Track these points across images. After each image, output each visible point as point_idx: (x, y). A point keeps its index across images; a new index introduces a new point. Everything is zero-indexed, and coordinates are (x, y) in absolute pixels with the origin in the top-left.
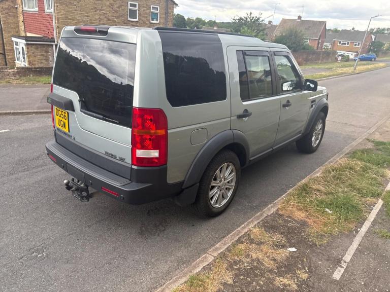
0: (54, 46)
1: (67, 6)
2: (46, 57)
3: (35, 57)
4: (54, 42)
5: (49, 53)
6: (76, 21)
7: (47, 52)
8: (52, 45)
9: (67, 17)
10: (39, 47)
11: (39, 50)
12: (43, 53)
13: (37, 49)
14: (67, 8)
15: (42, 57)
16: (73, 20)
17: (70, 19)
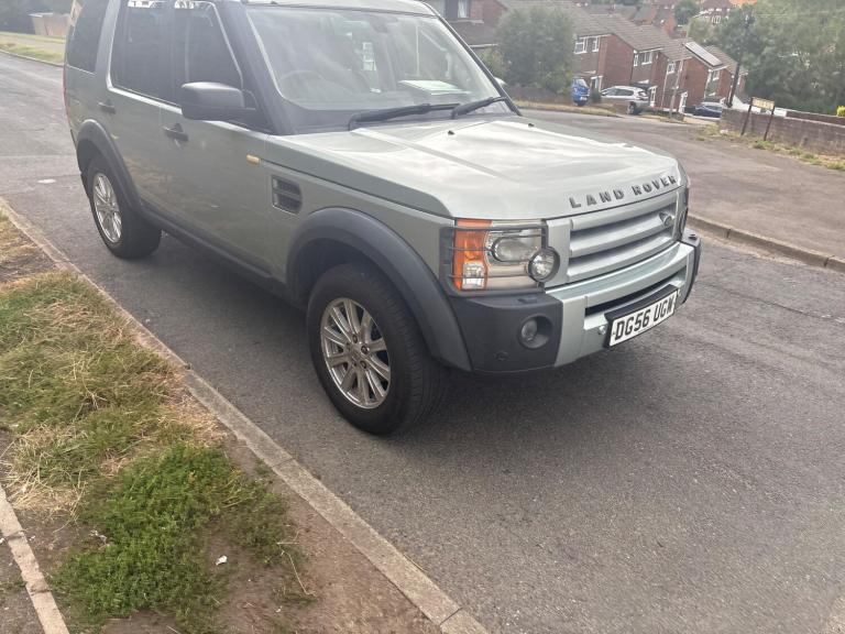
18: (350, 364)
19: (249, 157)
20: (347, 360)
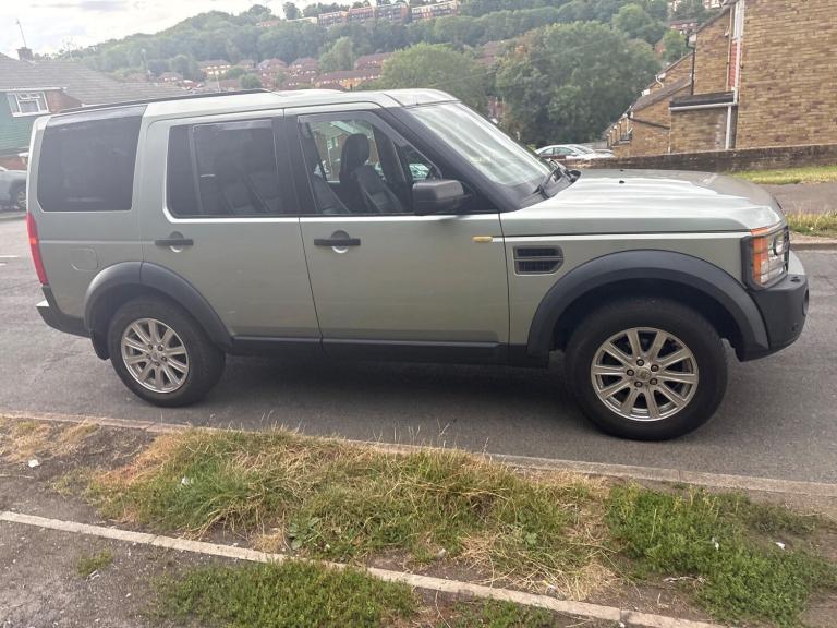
0: (730, 110)
1: (772, 16)
2: (710, 134)
3: (685, 136)
4: (732, 101)
5: (718, 126)
6: (790, 47)
7: (712, 124)
8: (727, 108)
9: (768, 42)
10: (697, 114)
11: (696, 121)
12: (703, 128)
13: (692, 119)
14: (771, 21)
15: (700, 136)
16: (784, 44)
17: (778, 44)
18: (632, 388)
19: (476, 238)
20: (627, 385)
